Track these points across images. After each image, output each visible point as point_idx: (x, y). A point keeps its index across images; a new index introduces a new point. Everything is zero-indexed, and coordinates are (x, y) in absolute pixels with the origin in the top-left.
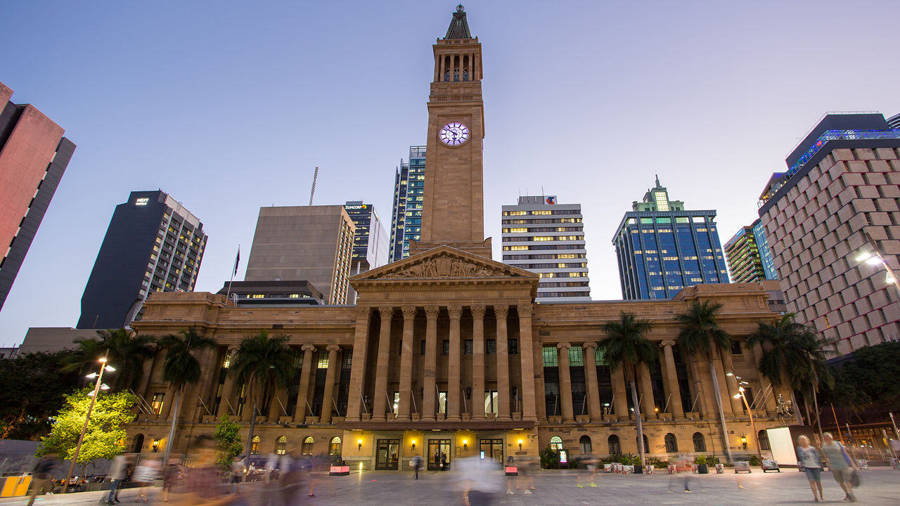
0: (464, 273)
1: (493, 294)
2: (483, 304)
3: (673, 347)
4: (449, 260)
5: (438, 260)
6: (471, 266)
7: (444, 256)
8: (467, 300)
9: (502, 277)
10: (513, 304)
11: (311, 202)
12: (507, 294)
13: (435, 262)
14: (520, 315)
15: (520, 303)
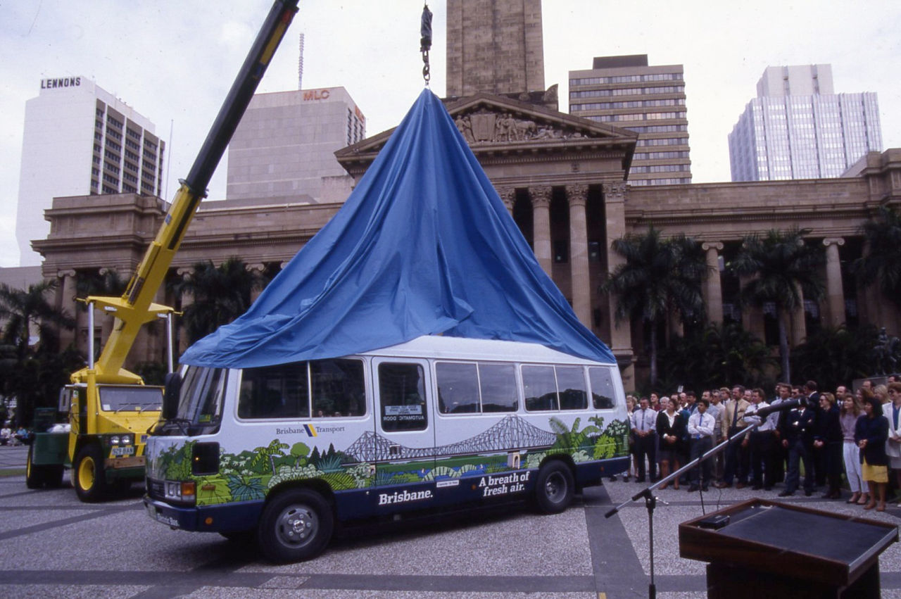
0: (518, 135)
1: (563, 169)
2: (548, 184)
3: (840, 248)
4: (492, 116)
5: (474, 117)
6: (526, 124)
7: (483, 110)
8: (523, 178)
9: (578, 140)
10: (594, 182)
11: (300, 87)
12: (585, 168)
13: (469, 120)
14: (607, 200)
15: (606, 182)
